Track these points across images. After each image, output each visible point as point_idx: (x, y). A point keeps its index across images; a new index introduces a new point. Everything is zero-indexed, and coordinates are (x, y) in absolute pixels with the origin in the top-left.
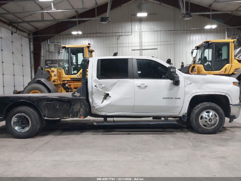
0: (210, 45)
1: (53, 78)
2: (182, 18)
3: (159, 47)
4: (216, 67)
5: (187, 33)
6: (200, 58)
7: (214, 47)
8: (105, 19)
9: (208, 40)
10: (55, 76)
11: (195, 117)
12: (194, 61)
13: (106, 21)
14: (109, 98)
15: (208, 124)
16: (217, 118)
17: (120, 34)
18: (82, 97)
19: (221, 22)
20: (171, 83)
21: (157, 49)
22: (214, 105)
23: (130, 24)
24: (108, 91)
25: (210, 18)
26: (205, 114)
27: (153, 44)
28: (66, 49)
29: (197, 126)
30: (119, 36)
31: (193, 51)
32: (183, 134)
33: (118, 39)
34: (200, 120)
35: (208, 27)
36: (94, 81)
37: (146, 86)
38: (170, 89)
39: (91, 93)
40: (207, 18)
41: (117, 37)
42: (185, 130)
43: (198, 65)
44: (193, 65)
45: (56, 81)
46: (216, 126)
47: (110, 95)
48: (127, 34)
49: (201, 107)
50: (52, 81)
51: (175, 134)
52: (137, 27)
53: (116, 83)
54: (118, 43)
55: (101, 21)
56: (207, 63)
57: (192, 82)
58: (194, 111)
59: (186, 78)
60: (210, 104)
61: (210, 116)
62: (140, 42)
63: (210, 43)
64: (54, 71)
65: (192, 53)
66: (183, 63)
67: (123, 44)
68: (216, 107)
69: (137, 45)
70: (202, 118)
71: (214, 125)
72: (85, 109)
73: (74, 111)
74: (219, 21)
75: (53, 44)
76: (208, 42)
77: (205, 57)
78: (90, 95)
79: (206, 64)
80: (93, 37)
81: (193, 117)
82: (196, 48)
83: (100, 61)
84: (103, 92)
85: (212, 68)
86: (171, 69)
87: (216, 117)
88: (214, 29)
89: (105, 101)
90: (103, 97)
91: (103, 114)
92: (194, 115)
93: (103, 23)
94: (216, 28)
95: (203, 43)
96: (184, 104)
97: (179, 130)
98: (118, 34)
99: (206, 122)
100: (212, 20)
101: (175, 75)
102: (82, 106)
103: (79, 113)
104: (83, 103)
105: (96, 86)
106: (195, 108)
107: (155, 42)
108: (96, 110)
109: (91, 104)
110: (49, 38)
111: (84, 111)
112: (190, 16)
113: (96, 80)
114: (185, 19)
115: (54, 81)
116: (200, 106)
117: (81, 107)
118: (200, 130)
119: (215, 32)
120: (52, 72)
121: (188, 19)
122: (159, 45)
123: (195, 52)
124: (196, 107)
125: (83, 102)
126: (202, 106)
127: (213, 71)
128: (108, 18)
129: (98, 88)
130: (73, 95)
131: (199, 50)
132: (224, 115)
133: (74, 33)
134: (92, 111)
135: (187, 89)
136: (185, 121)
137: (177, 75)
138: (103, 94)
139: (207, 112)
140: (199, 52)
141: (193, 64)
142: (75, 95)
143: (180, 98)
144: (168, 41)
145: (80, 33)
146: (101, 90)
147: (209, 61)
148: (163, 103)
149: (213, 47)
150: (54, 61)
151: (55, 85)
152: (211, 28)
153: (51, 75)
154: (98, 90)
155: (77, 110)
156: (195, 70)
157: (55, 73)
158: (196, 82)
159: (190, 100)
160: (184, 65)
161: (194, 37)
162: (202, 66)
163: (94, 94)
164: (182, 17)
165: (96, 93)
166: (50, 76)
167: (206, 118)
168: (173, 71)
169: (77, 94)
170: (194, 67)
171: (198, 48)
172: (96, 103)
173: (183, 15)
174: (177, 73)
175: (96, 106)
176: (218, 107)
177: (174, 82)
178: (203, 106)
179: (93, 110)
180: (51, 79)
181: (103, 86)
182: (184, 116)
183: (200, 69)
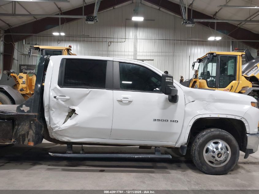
0: (214, 58)
1: (21, 86)
2: (183, 24)
3: (156, 59)
4: (220, 83)
5: (188, 44)
6: (203, 72)
7: (220, 59)
8: (91, 18)
9: (212, 52)
10: (23, 83)
11: (198, 149)
12: (196, 75)
13: (92, 21)
14: (75, 116)
15: (216, 160)
16: (228, 152)
17: (112, 40)
18: (33, 112)
19: (226, 34)
20: (167, 98)
21: (153, 60)
22: (224, 133)
23: (123, 29)
24: (74, 106)
25: (214, 29)
26: (211, 146)
27: (149, 54)
28: (39, 51)
29: (201, 162)
30: (110, 42)
31: (194, 64)
32: (180, 172)
33: (109, 46)
34: (205, 154)
35: (211, 39)
36: (53, 90)
37: (130, 102)
38: (164, 108)
39: (48, 108)
40: (211, 29)
41: (108, 43)
42: (183, 165)
43: (200, 80)
44: (194, 80)
45: (25, 89)
46: (227, 163)
47: (76, 112)
48: (120, 40)
49: (206, 136)
50: (19, 90)
51: (169, 173)
52: (131, 33)
53: (87, 94)
54: (109, 50)
55: (87, 20)
56: (211, 78)
57: (196, 98)
58: (197, 140)
59: (187, 93)
60: (219, 131)
61: (220, 150)
62: (134, 51)
63: (215, 54)
64: (23, 78)
65: (193, 66)
66: (182, 77)
67: (115, 51)
68: (227, 135)
69: (130, 54)
70: (207, 150)
71: (224, 162)
72: (36, 131)
73: (19, 134)
74: (224, 33)
75: (29, 46)
76: (212, 54)
77: (208, 72)
78: (46, 110)
79: (208, 80)
80: (80, 41)
81: (195, 150)
82: (198, 61)
83: (65, 60)
84: (67, 107)
85: (216, 85)
86: (166, 78)
87: (227, 150)
88: (218, 42)
89: (69, 120)
90: (67, 114)
91: (65, 139)
92: (197, 146)
93: (90, 23)
94: (220, 40)
95: (206, 54)
96: (183, 130)
97: (174, 165)
98: (109, 40)
99: (214, 157)
100: (217, 31)
101: (172, 87)
102: (32, 126)
103: (27, 137)
104: (34, 122)
105: (55, 97)
106: (198, 137)
107: (152, 52)
108: (56, 132)
109: (48, 123)
110: (25, 37)
111: (34, 135)
112: (193, 23)
113: (56, 88)
114: (186, 26)
115: (22, 90)
116: (205, 134)
117: (30, 127)
118: (205, 168)
119: (219, 46)
120: (20, 79)
121: (190, 25)
122: (156, 56)
123: (197, 65)
124: (200, 135)
125: (33, 120)
126: (208, 134)
127: (217, 88)
128: (96, 17)
129: (59, 100)
130: (18, 109)
131: (201, 63)
132: (238, 148)
133: (56, 34)
134: (50, 133)
135: (188, 109)
136: (184, 154)
137: (175, 87)
138: (67, 109)
139: (214, 143)
140: (202, 65)
141: (195, 78)
142: (22, 109)
143: (178, 121)
144: (167, 52)
145: (63, 34)
146: (63, 103)
147: (212, 77)
148: (154, 127)
149: (218, 60)
150: (31, 67)
151: (23, 95)
152: (215, 40)
153: (18, 81)
154: (58, 104)
155: (23, 132)
156: (196, 86)
157: (23, 80)
158: (201, 99)
159: (191, 124)
160: (183, 79)
161: (196, 50)
162: (204, 81)
163: (53, 109)
164: (183, 22)
165: (55, 108)
166: (18, 83)
167: (214, 152)
168: (169, 81)
169: (25, 108)
170: (195, 82)
171: (200, 60)
172: (55, 122)
173: (185, 21)
174: (174, 84)
175: (55, 128)
176: (230, 136)
177: (171, 97)
178: (210, 134)
179: (52, 133)
180: (19, 87)
181: (67, 97)
182: (182, 147)
183: (202, 85)
